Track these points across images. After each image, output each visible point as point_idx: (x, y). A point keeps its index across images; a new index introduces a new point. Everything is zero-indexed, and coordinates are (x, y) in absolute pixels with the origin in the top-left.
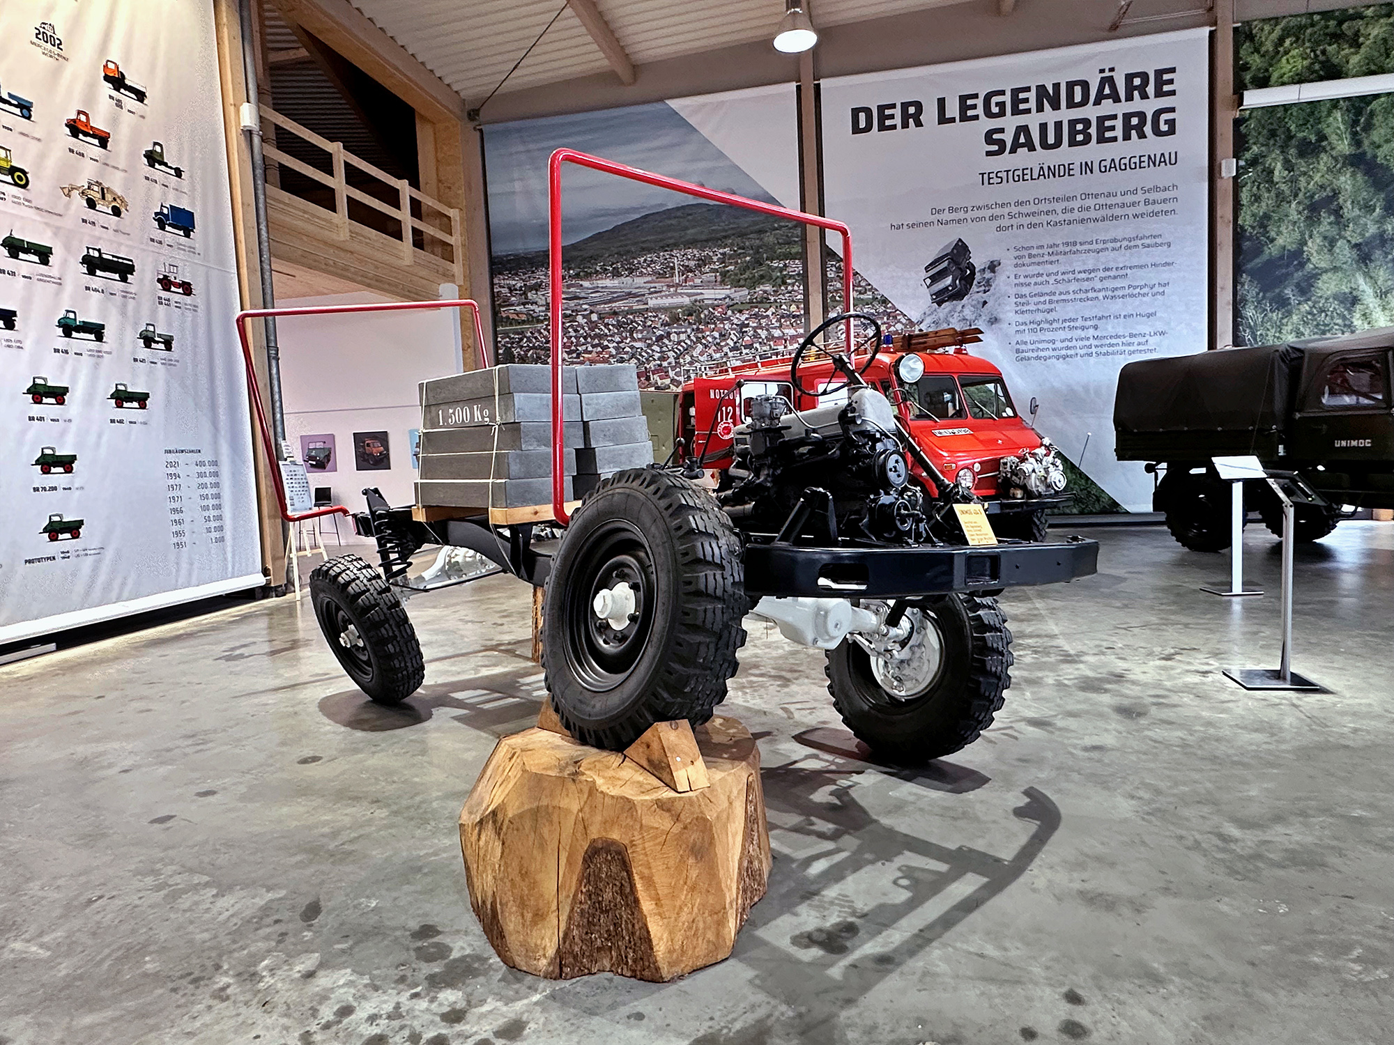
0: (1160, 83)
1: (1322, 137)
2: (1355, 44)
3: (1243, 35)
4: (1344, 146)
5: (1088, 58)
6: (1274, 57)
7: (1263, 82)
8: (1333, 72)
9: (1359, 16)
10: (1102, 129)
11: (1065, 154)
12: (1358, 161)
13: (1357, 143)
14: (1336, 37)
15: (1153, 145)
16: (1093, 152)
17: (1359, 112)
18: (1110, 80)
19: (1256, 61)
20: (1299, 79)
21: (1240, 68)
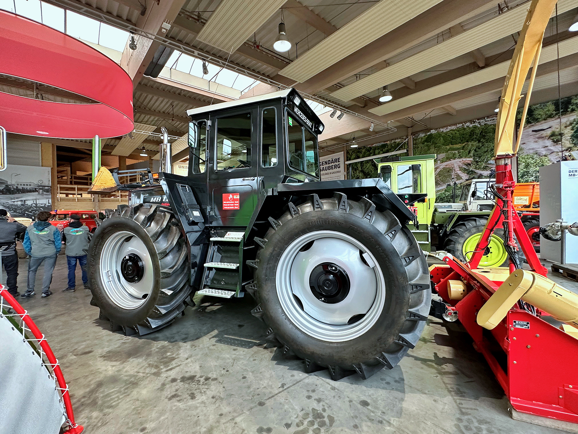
0: (338, 160)
1: (357, 168)
2: (361, 153)
3: (348, 152)
4: (360, 169)
5: (329, 157)
6: (351, 156)
7: (350, 160)
8: (358, 157)
9: (361, 148)
10: (332, 167)
11: (328, 171)
12: (362, 171)
13: (362, 168)
14: (359, 152)
15: (338, 169)
16: (331, 171)
17: (362, 163)
18: (332, 160)
19: (349, 156)
20: (354, 159)
21: (347, 157)
